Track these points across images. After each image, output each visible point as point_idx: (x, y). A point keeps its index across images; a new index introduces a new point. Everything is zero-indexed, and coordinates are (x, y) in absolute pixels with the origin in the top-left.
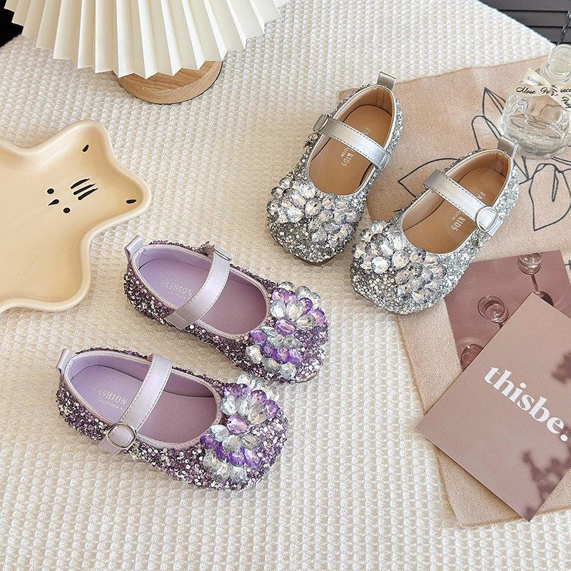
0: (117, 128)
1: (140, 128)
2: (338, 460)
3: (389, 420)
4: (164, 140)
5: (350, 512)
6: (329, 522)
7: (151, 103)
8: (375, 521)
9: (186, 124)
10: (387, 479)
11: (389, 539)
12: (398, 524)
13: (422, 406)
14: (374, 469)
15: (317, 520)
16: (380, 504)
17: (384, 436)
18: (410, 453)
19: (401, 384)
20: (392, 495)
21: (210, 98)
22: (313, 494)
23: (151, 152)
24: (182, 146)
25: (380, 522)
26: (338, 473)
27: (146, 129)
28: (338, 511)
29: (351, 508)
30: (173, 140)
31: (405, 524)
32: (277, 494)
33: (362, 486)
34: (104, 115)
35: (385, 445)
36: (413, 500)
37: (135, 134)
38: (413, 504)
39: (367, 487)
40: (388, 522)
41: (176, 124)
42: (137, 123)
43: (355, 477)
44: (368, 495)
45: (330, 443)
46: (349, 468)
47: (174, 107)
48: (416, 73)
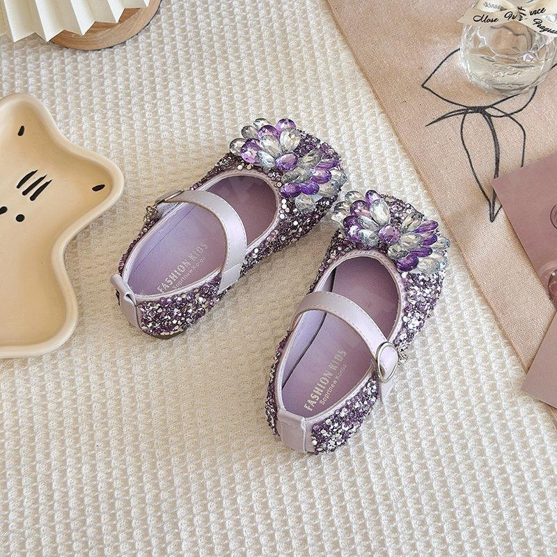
0: (52, 94)
1: (82, 88)
2: (437, 453)
3: (485, 388)
4: (116, 96)
5: (468, 513)
6: (446, 531)
7: (86, 51)
8: (500, 517)
9: (138, 69)
10: (500, 461)
11: (522, 535)
12: (528, 513)
13: (520, 361)
14: (482, 453)
15: (431, 531)
16: (500, 494)
17: (484, 410)
18: (520, 424)
19: (488, 340)
20: (512, 479)
21: (160, 27)
22: (418, 501)
23: (105, 116)
24: (142, 99)
25: (506, 515)
26: (441, 468)
27: (90, 87)
28: (453, 515)
29: (467, 507)
30: (128, 95)
31: (536, 512)
32: (375, 512)
33: (474, 477)
34: (31, 81)
35: (487, 420)
36: (538, 480)
37: (77, 97)
38: (539, 485)
40: (515, 513)
41: (126, 72)
42: (77, 82)
43: (462, 468)
44: (483, 486)
46: (453, 459)
47: (117, 50)
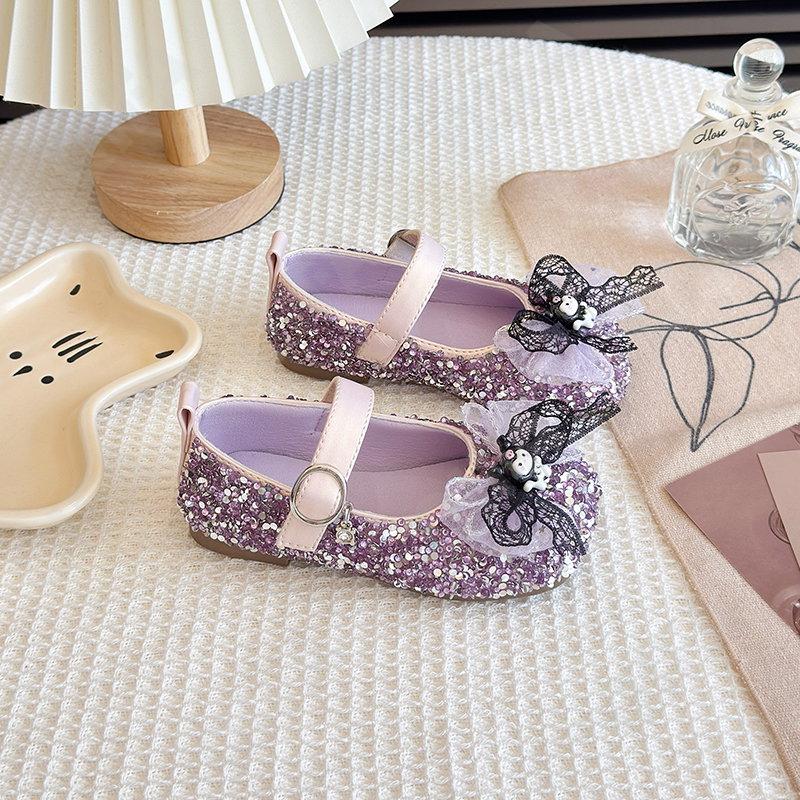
45: (547, 718)
48: (617, 156)
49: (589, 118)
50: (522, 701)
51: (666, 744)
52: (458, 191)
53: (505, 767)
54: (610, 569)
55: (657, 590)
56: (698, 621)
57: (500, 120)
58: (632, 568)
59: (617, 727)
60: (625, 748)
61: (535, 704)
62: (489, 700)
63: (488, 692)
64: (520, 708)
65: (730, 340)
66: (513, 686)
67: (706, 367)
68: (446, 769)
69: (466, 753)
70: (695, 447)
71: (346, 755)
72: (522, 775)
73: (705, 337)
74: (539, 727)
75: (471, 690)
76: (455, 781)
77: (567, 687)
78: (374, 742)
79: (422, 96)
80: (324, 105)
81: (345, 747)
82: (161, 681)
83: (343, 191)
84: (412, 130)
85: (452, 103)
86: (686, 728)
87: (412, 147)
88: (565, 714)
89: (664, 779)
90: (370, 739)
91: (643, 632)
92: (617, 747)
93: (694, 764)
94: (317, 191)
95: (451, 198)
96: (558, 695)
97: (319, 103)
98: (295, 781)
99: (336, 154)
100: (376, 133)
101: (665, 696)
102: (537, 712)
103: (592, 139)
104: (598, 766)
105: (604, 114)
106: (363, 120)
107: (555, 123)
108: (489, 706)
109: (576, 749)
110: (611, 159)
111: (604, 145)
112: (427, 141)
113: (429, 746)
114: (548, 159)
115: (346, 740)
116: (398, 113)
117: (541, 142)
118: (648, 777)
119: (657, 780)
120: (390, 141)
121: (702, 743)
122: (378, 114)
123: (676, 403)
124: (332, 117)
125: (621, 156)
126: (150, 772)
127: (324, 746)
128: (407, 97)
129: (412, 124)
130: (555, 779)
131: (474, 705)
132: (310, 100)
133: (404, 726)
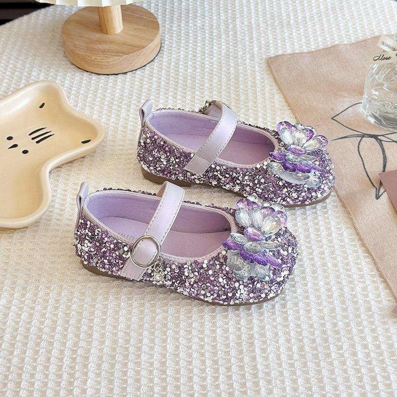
1: (91, 92)
2: (315, 349)
3: (362, 310)
7: (99, 75)
10: (370, 363)
16: (368, 387)
21: (152, 69)
26: (317, 361)
27: (96, 92)
29: (337, 393)
35: (361, 331)
39: (351, 372)
41: (123, 88)
42: (88, 89)
45: (305, 333)
46: (329, 355)
47: (120, 76)
48: (332, 42)
49: (316, 22)
50: (292, 325)
51: (366, 347)
52: (248, 60)
53: (284, 357)
54: (335, 259)
55: (360, 270)
56: (381, 286)
57: (269, 23)
58: (346, 258)
59: (340, 338)
60: (344, 348)
61: (298, 326)
62: (275, 324)
63: (274, 320)
64: (291, 328)
65: (394, 141)
66: (287, 317)
67: (382, 156)
68: (254, 359)
69: (264, 351)
70: (378, 197)
71: (203, 351)
72: (292, 361)
73: (381, 140)
74: (301, 338)
75: (266, 319)
76: (258, 364)
77: (315, 318)
78: (217, 344)
79: (227, 9)
80: (175, 13)
81: (202, 347)
82: (107, 311)
83: (187, 60)
84: (223, 28)
85: (243, 13)
86: (376, 338)
87: (223, 37)
88: (314, 332)
89: (364, 363)
90: (215, 343)
91: (353, 291)
92: (341, 348)
93: (380, 356)
94: (174, 60)
95: (245, 64)
96: (310, 321)
97: (172, 12)
98: (177, 363)
99: (183, 40)
100: (204, 29)
101: (365, 323)
102: (299, 330)
103: (318, 33)
104: (331, 357)
105: (325, 19)
106: (196, 22)
107: (298, 24)
108: (275, 327)
109: (319, 349)
110: (329, 44)
111: (324, 36)
112: (230, 33)
113: (245, 347)
114: (295, 44)
115: (202, 343)
116: (215, 18)
117: (291, 34)
118: (356, 362)
119: (361, 364)
120: (211, 33)
121: (384, 347)
122: (203, 18)
123: (367, 174)
124: (179, 20)
125: (334, 42)
126: (104, 357)
127: (191, 346)
128: (219, 9)
129: (222, 24)
130: (309, 364)
131: (267, 326)
132: (167, 10)
133: (232, 337)
